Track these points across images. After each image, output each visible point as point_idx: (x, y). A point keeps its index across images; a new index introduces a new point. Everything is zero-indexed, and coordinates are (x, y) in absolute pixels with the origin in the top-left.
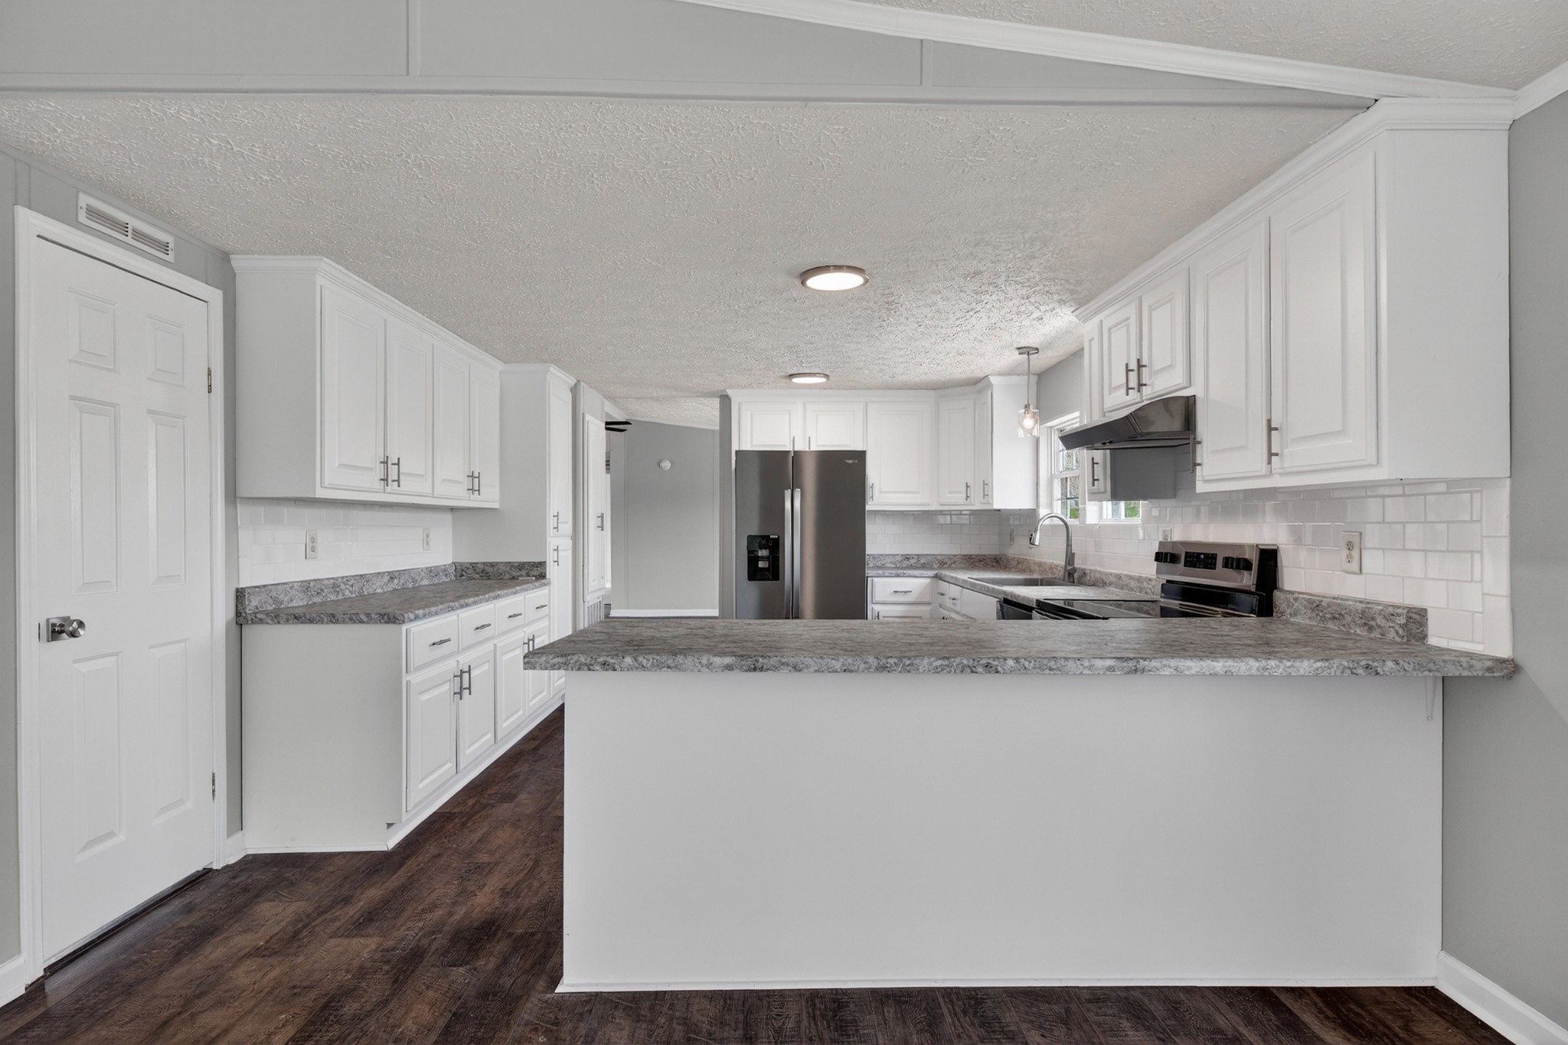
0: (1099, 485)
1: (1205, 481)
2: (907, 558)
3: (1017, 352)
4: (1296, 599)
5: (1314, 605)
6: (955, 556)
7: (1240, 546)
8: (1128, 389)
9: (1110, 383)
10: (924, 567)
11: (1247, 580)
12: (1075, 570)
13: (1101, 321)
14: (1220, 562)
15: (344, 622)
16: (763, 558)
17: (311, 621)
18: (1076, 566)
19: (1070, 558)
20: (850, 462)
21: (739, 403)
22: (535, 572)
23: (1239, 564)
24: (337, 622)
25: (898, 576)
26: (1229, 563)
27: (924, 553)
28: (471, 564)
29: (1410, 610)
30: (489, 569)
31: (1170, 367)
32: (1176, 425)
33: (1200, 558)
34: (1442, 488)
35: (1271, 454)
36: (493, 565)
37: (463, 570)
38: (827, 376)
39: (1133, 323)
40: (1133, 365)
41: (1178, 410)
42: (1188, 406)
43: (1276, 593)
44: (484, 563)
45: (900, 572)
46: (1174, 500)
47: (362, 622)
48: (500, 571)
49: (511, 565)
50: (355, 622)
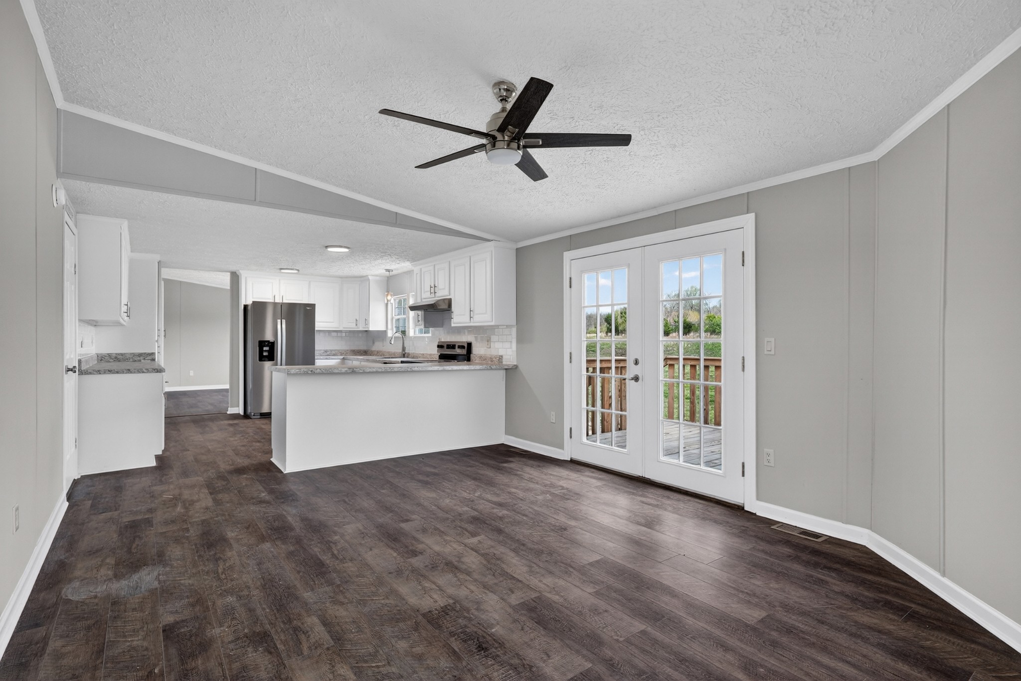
0: (420, 322)
1: (454, 323)
2: (326, 351)
3: (385, 271)
4: (476, 356)
5: (481, 357)
6: (348, 350)
7: (462, 342)
8: (431, 293)
9: (424, 290)
10: (334, 355)
11: (464, 352)
12: (406, 353)
13: (421, 269)
14: (457, 347)
15: (134, 373)
16: (266, 351)
17: (117, 372)
18: (406, 352)
19: (404, 349)
20: (308, 308)
21: (246, 278)
22: (149, 358)
23: (462, 347)
24: (131, 373)
25: (327, 359)
26: (460, 347)
27: (334, 349)
28: (108, 354)
29: (500, 356)
30: (119, 357)
31: (444, 289)
32: (446, 307)
33: (451, 346)
34: (505, 327)
35: (471, 317)
36: (122, 354)
37: (102, 357)
38: (298, 270)
39: (432, 272)
40: (433, 286)
41: (447, 302)
42: (450, 301)
43: (471, 355)
44: (116, 354)
45: (328, 357)
46: (442, 329)
47: (143, 372)
48: (127, 357)
49: (134, 355)
50: (140, 373)
